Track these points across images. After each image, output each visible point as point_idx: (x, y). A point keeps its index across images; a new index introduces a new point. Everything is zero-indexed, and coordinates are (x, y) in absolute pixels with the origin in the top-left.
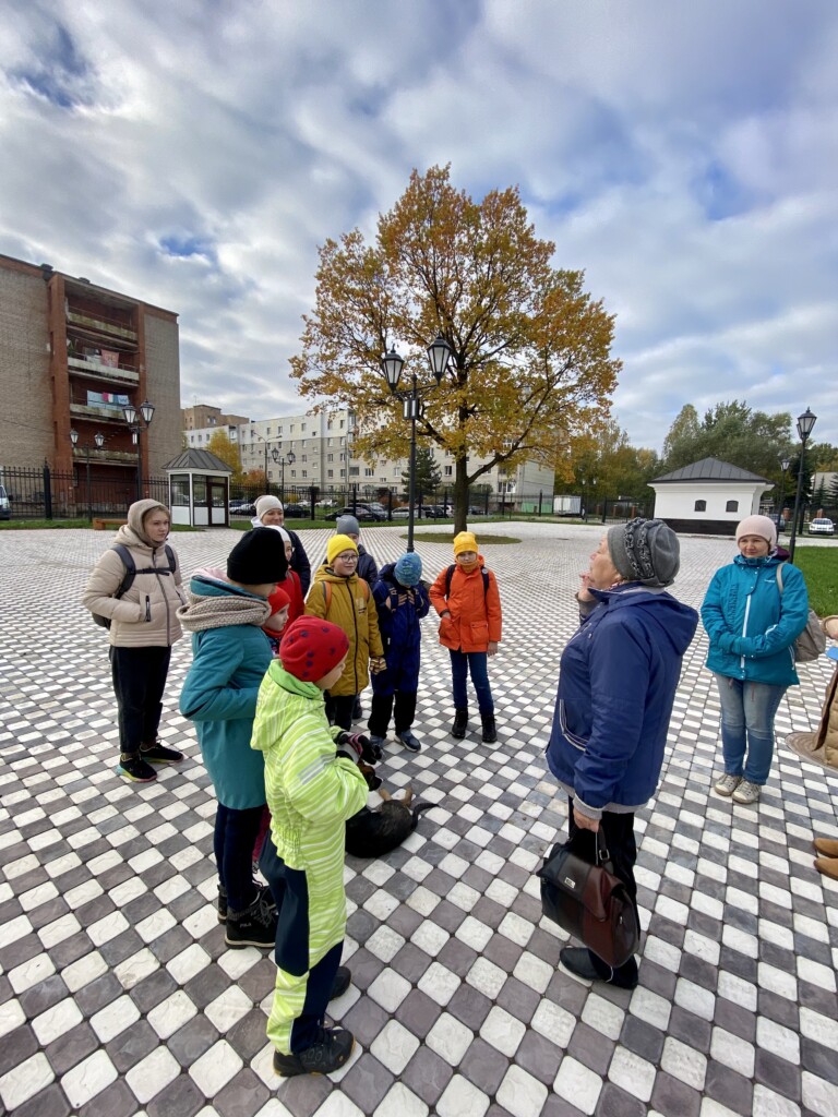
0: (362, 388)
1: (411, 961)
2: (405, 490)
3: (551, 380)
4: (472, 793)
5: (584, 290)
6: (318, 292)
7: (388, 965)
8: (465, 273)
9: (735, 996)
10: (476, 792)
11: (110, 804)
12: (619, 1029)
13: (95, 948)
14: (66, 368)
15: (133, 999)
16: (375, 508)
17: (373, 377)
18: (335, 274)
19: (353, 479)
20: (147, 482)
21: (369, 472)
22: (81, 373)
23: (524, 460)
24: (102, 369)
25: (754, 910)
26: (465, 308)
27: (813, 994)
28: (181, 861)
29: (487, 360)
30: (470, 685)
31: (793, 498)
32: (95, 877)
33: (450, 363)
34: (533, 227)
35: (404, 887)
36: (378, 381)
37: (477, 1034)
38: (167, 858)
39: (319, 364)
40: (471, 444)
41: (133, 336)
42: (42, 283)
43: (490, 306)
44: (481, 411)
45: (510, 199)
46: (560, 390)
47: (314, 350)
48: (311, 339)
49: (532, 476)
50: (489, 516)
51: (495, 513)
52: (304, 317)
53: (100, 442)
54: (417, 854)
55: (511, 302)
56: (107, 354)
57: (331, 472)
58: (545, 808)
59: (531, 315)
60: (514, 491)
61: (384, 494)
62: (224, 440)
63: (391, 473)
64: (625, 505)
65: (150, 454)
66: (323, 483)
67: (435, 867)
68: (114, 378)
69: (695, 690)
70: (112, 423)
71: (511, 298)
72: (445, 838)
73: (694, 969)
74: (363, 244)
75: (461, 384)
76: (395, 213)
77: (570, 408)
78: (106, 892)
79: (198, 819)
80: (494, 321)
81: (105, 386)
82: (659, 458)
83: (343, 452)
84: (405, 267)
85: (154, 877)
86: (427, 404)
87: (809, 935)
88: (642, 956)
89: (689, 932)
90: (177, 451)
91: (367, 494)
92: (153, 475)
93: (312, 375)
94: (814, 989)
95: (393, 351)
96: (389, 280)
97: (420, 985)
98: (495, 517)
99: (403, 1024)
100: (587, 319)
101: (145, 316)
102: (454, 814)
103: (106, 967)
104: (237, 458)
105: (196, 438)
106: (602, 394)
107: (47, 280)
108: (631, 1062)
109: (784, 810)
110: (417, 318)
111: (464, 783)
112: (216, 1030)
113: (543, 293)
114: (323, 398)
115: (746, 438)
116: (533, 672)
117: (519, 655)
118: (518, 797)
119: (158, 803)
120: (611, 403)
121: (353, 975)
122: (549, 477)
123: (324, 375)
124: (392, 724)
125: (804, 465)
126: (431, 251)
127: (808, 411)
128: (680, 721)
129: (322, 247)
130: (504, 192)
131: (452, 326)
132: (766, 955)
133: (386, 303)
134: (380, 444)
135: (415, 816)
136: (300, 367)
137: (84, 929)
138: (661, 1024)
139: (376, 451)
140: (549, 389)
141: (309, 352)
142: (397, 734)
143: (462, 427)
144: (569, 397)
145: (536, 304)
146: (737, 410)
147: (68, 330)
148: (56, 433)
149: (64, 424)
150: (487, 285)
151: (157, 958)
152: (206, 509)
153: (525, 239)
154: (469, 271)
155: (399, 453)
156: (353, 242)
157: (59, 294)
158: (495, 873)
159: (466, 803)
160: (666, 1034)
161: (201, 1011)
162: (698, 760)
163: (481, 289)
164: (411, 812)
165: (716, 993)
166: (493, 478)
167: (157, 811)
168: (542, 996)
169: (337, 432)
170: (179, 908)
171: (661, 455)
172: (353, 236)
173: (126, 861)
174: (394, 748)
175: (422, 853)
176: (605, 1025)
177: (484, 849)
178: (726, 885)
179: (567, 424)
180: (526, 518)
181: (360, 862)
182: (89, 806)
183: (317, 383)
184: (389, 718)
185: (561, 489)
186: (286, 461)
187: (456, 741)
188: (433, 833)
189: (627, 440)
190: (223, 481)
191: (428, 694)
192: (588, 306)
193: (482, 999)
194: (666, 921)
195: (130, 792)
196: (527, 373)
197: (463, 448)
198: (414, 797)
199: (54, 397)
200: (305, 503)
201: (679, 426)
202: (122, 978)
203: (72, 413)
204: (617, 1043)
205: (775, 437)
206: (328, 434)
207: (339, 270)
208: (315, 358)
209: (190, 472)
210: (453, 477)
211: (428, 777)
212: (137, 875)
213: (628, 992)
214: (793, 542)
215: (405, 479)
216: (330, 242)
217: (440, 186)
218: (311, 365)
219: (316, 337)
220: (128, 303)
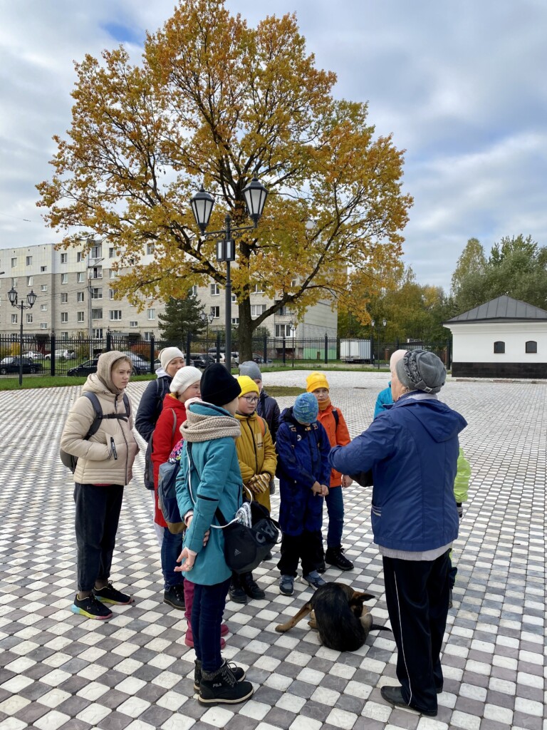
3: (339, 214)
5: (368, 122)
6: (74, 111)
18: (94, 93)
19: (95, 324)
21: (115, 315)
34: (313, 56)
39: (73, 191)
45: (287, 26)
46: (350, 226)
47: (69, 175)
48: (64, 163)
49: (314, 319)
50: (269, 365)
51: (274, 360)
52: (56, 138)
55: (289, 130)
57: (64, 316)
59: (313, 144)
60: (294, 334)
61: (134, 340)
74: (127, 63)
76: (164, 33)
77: (360, 244)
82: (447, 295)
93: (64, 203)
98: (276, 365)
106: (394, 230)
113: (323, 122)
120: (403, 240)
122: (332, 319)
129: (81, 63)
130: (281, 18)
136: (50, 194)
140: (339, 224)
141: (61, 178)
145: (318, 134)
153: (305, 68)
156: (117, 60)
163: (260, 117)
172: (117, 54)
180: (311, 365)
183: (70, 212)
192: (374, 140)
196: (310, 205)
207: (99, 89)
210: (222, 320)
215: (164, 323)
216: (89, 58)
217: (215, 9)
219: (70, 161)
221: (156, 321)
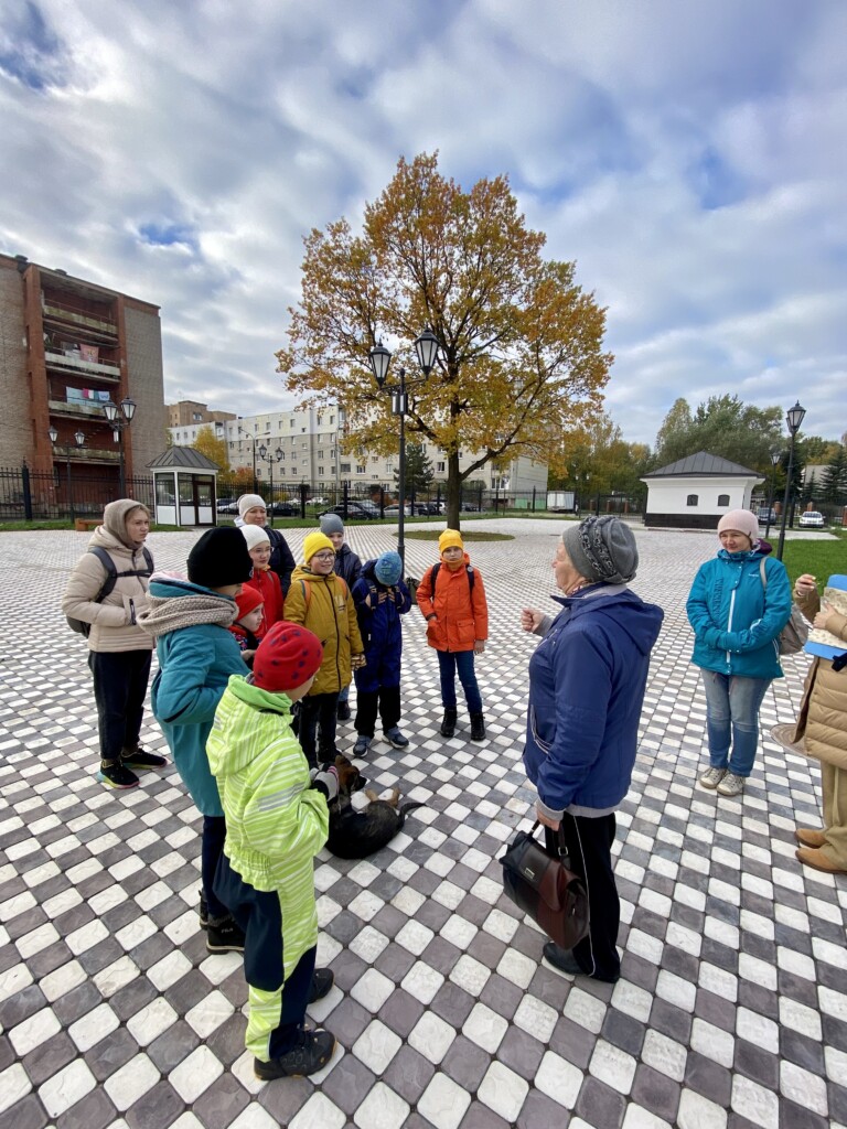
0: (351, 383)
1: (395, 961)
2: (397, 487)
3: (543, 374)
4: (460, 791)
5: (575, 283)
6: (304, 283)
7: (372, 966)
8: (455, 264)
9: (716, 987)
10: (464, 790)
11: (90, 811)
12: (600, 1023)
13: (73, 957)
14: (42, 362)
15: (113, 1008)
16: (367, 505)
17: (362, 371)
18: (321, 265)
19: (344, 477)
20: (131, 481)
21: (360, 469)
22: (60, 369)
23: (517, 456)
24: (82, 364)
25: (736, 901)
26: (455, 300)
27: (793, 983)
28: (162, 867)
29: (478, 354)
31: (783, 491)
32: (74, 886)
33: (441, 356)
34: (523, 217)
35: (390, 887)
36: (367, 375)
37: (459, 1032)
38: (148, 865)
39: (307, 358)
40: (463, 439)
41: (113, 329)
42: (17, 275)
43: (481, 299)
44: (473, 406)
45: (499, 189)
46: (552, 385)
47: (301, 343)
48: (298, 332)
49: (525, 472)
50: (483, 513)
51: (488, 509)
52: (290, 310)
53: (80, 440)
54: (403, 854)
55: (501, 294)
56: (86, 349)
57: (321, 469)
59: (522, 308)
60: (507, 487)
61: (375, 490)
62: (211, 437)
63: (383, 470)
64: (618, 500)
65: (134, 452)
66: (313, 481)
67: (421, 866)
68: (93, 373)
69: (683, 685)
70: (92, 420)
71: (502, 290)
72: (432, 837)
73: (676, 961)
74: (349, 234)
75: (451, 378)
76: (382, 202)
77: (562, 402)
78: (86, 900)
79: (181, 824)
80: (484, 314)
81: (85, 382)
82: (652, 453)
83: (333, 448)
84: (394, 258)
85: (134, 885)
86: (417, 399)
87: (789, 925)
88: (624, 948)
89: (671, 924)
90: (160, 449)
91: (358, 491)
93: (300, 369)
94: (794, 979)
95: (381, 345)
96: (377, 271)
97: (403, 985)
98: (489, 513)
99: (385, 1024)
100: (579, 311)
101: (125, 308)
103: (86, 976)
104: (224, 455)
105: (182, 435)
106: (594, 388)
107: (22, 272)
108: (613, 1056)
109: (768, 801)
110: (406, 311)
111: (452, 782)
112: (197, 1036)
113: (534, 285)
114: (311, 393)
115: (738, 432)
117: (510, 653)
118: (505, 795)
119: (140, 809)
120: (603, 398)
121: (335, 976)
122: (542, 473)
123: (312, 369)
124: (379, 724)
125: (794, 459)
126: (420, 241)
127: (798, 405)
129: (308, 237)
130: (494, 180)
131: (442, 318)
132: (748, 945)
133: (374, 295)
134: (371, 440)
135: (402, 816)
136: (286, 362)
137: (63, 938)
138: (642, 1016)
139: (367, 447)
140: (541, 384)
141: (297, 346)
142: (385, 734)
143: (453, 422)
144: (561, 391)
145: (527, 296)
146: (729, 404)
147: (44, 323)
148: (35, 431)
149: (42, 423)
150: (478, 276)
151: (137, 965)
152: (193, 508)
153: (516, 230)
154: (458, 262)
155: (389, 450)
156: (339, 231)
157: (34, 287)
158: (480, 870)
159: (453, 801)
160: (647, 1026)
161: (181, 1017)
162: (685, 754)
163: (472, 279)
164: (398, 812)
165: (696, 985)
166: (486, 474)
167: (138, 817)
168: (525, 992)
169: (327, 428)
170: (160, 915)
171: (654, 450)
172: (339, 225)
173: (106, 869)
174: (382, 749)
175: (408, 853)
176: (587, 1019)
177: (470, 847)
178: (709, 877)
179: (560, 419)
180: (519, 514)
181: (345, 863)
182: (68, 814)
183: (305, 378)
185: (555, 484)
186: (275, 458)
187: (444, 740)
188: (420, 833)
189: (619, 435)
190: (209, 479)
191: (418, 693)
192: (579, 299)
193: (465, 996)
194: (649, 914)
195: (112, 799)
196: (518, 367)
197: (455, 444)
198: (401, 796)
199: (32, 394)
200: (295, 501)
201: (672, 420)
202: (102, 986)
203: (51, 410)
204: (599, 1036)
205: (766, 431)
206: (319, 430)
207: (325, 261)
208: (302, 352)
209: (176, 470)
210: (446, 474)
211: (415, 777)
212: (117, 882)
213: (611, 985)
214: (783, 535)
215: (397, 476)
216: (315, 232)
217: (428, 174)
218: (297, 359)
219: (303, 331)
220: (107, 295)
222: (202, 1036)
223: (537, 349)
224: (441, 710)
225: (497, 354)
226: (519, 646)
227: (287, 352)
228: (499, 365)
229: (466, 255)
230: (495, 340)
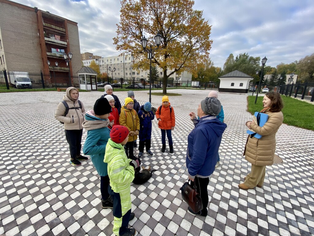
0: (135, 48)
1: (150, 211)
2: (149, 79)
3: (192, 46)
4: (166, 167)
5: (203, 17)
6: (121, 16)
7: (144, 212)
8: (166, 11)
9: (231, 218)
10: (167, 166)
11: (69, 172)
12: (202, 226)
13: (67, 210)
14: (44, 41)
15: (78, 223)
16: (140, 85)
17: (139, 44)
18: (126, 10)
19: (133, 76)
20: (72, 77)
21: (138, 74)
22: (50, 43)
23: (183, 71)
24: (55, 41)
25: (238, 196)
26: (166, 22)
27: (251, 217)
28: (89, 186)
29: (173, 39)
30: (166, 137)
31: (259, 82)
32: (66, 192)
33: (162, 40)
35: (148, 192)
36: (140, 46)
37: (166, 228)
38: (85, 186)
39: (122, 40)
40: (168, 66)
41: (64, 30)
42: (35, 13)
43: (174, 22)
44: (171, 55)
46: (194, 49)
47: (120, 35)
48: (119, 32)
49: (186, 76)
50: (173, 87)
52: (117, 25)
53: (57, 65)
54: (152, 183)
55: (180, 21)
56: (56, 36)
57: (127, 74)
58: (185, 171)
59: (186, 25)
60: (180, 80)
61: (142, 80)
62: (94, 64)
63: (145, 74)
64: (211, 84)
65: (72, 68)
66: (124, 77)
67: (157, 186)
68: (59, 44)
69: (227, 138)
70: (60, 58)
71: (180, 19)
72: (159, 179)
73: (222, 212)
75: (165, 47)
77: (197, 55)
78: (69, 195)
79: (93, 175)
80: (175, 27)
81: (57, 47)
82: (222, 70)
83: (130, 67)
84: (148, 8)
85: (82, 191)
86: (155, 53)
87: (251, 203)
88: (209, 208)
89: (221, 202)
90: (81, 67)
91: (137, 81)
92: (73, 75)
93: (120, 43)
94: (251, 216)
95: (144, 37)
96: (143, 13)
97: (152, 216)
98: (175, 88)
99: (148, 226)
100: (203, 26)
101: (67, 24)
102: (162, 172)
103: (71, 215)
104: (98, 69)
105: (86, 63)
106: (207, 51)
107: (36, 12)
108: (205, 235)
109: (248, 170)
110: (152, 25)
111: (164, 164)
112: (100, 229)
113: (190, 18)
114: (123, 51)
115: (247, 64)
116: (184, 133)
117: (180, 129)
118: (178, 168)
119: (82, 171)
121: (135, 214)
122: (190, 76)
123: (124, 43)
124: (145, 148)
125: (263, 72)
126: (156, 3)
127: (265, 57)
128: (222, 146)
129: (122, 1)
131: (162, 28)
132: (240, 208)
133: (142, 20)
134: (141, 65)
135: (151, 173)
136: (116, 41)
137: (64, 205)
138: (213, 225)
139: (140, 68)
140: (191, 49)
141: (119, 36)
142: (146, 151)
143: (165, 60)
144: (197, 51)
145: (188, 21)
146: (245, 56)
147: (44, 28)
148: (43, 62)
149: (45, 59)
150: (173, 15)
151: (84, 212)
152: (90, 85)
154: (168, 10)
155: (147, 68)
157: (40, 17)
158: (172, 188)
159: (165, 169)
160: (214, 227)
161: (96, 225)
162: (227, 157)
163: (172, 16)
164: (150, 172)
165: (227, 217)
166: (174, 76)
167: (82, 173)
168: (183, 218)
169: (128, 61)
170: (89, 199)
171: (222, 69)
173: (74, 187)
174: (146, 155)
175: (153, 183)
176: (199, 225)
177: (169, 181)
178: (231, 190)
179: (196, 60)
180: (183, 88)
181: (137, 186)
182: (63, 173)
183: (122, 46)
184: (144, 147)
185: (194, 79)
186: (113, 70)
187: (162, 153)
188: (156, 178)
190: (95, 77)
191: (155, 140)
192: (203, 23)
193: (168, 219)
194: (215, 199)
195: (74, 168)
196: (185, 43)
197: (165, 67)
198: (151, 168)
199: (42, 50)
200: (119, 83)
201: (228, 60)
202: (75, 217)
203: (47, 55)
204: (201, 230)
205: (255, 64)
206: (126, 62)
207: (127, 9)
208: (121, 38)
209: (85, 74)
211: (155, 163)
212: (77, 191)
213: (205, 217)
214: (257, 95)
215: (149, 76)
218: (120, 40)
219: (121, 31)
220: (62, 19)
221: (147, 75)
222: (102, 230)
223: (190, 38)
224: (161, 145)
225: (178, 40)
226: (182, 127)
227: (116, 38)
228: (179, 43)
229: (170, 8)
230: (178, 35)
